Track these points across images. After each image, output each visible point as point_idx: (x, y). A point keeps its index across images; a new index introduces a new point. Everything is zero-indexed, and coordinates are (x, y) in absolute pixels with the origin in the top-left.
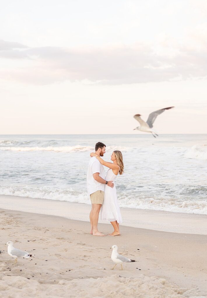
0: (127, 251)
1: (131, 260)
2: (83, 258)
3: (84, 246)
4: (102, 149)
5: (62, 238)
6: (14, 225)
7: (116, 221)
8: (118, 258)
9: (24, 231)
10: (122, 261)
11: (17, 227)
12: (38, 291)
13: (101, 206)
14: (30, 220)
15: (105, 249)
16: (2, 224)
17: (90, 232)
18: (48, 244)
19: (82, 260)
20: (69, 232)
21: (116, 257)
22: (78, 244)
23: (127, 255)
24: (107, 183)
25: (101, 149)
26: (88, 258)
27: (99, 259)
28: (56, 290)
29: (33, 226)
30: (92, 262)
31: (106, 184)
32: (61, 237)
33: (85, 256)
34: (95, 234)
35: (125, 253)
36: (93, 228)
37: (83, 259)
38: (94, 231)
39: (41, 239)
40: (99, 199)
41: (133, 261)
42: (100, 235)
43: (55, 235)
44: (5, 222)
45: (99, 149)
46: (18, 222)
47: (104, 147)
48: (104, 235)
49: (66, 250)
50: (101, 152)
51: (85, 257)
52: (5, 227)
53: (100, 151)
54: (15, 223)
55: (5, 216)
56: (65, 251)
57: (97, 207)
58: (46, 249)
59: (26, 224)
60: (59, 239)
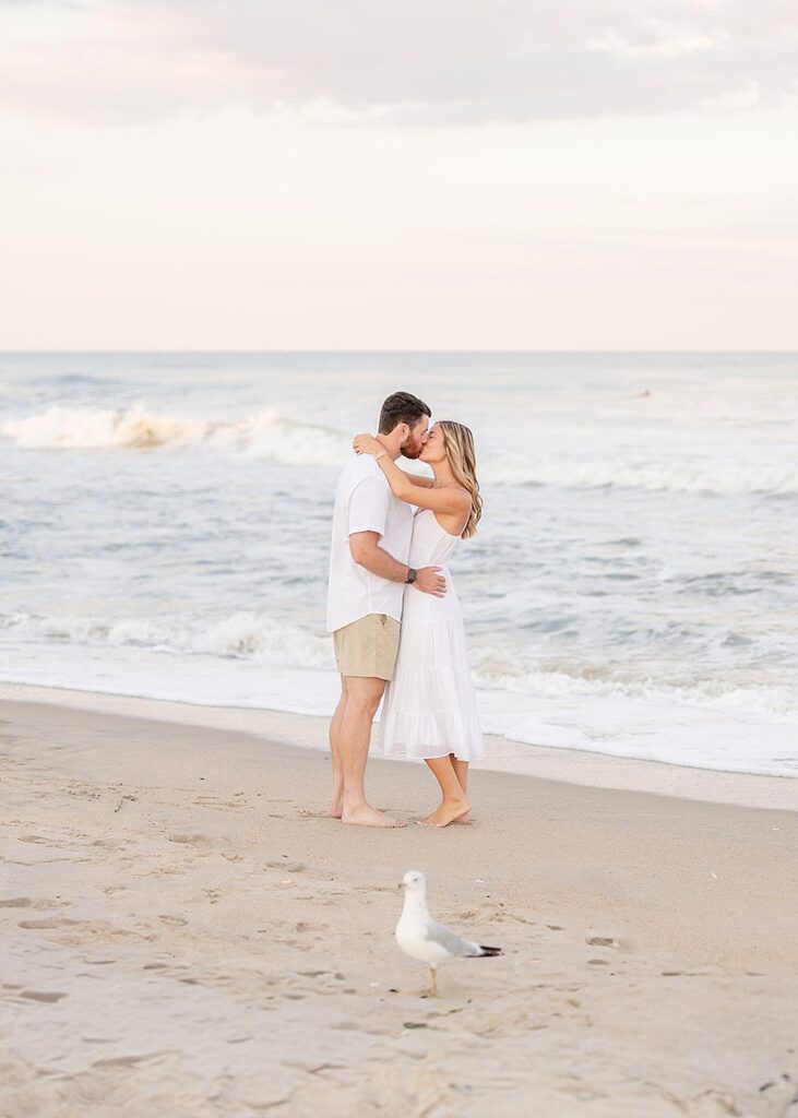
0: (503, 900)
1: (483, 948)
2: (293, 937)
3: (296, 877)
4: (411, 429)
5: (197, 838)
7: (452, 755)
8: (431, 936)
9: (19, 804)
10: (449, 950)
12: (65, 1105)
13: (382, 685)
14: (49, 749)
17: (329, 809)
18: (131, 866)
19: (285, 947)
20: (232, 806)
21: (425, 931)
22: (270, 866)
23: (500, 920)
24: (412, 578)
25: (407, 430)
26: (317, 934)
28: (155, 1099)
29: (63, 777)
30: (333, 954)
31: (411, 581)
32: (191, 834)
33: (301, 926)
34: (354, 820)
35: (489, 912)
36: (342, 787)
37: (291, 943)
38: (350, 802)
39: (97, 844)
40: (373, 654)
41: (490, 952)
42: (378, 823)
43: (165, 821)
45: (400, 425)
47: (425, 417)
48: (392, 822)
49: (213, 896)
50: (408, 440)
51: (299, 931)
53: (403, 439)
56: (210, 900)
57: (362, 693)
58: (119, 893)
59: (32, 770)
60: (181, 840)
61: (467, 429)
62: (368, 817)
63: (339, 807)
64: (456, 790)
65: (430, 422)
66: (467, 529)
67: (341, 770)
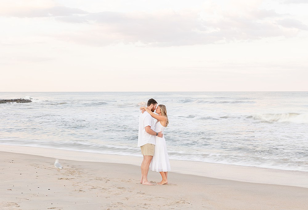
0: (184, 199)
3: (143, 195)
5: (123, 188)
6: (77, 175)
9: (86, 181)
11: (79, 178)
14: (91, 171)
15: (163, 198)
16: (65, 175)
18: (110, 193)
20: (129, 181)
22: (138, 193)
23: (184, 203)
25: (153, 106)
26: (149, 206)
27: (159, 207)
29: (94, 176)
31: (157, 135)
32: (121, 187)
33: (145, 204)
34: (145, 184)
35: (182, 202)
36: (143, 177)
37: (144, 207)
38: (144, 180)
39: (103, 189)
40: (150, 151)
42: (149, 184)
43: (116, 185)
44: (68, 173)
45: (152, 104)
46: (81, 173)
49: (127, 199)
50: (153, 108)
52: (69, 177)
54: (78, 174)
55: (68, 167)
57: (148, 159)
58: (109, 198)
59: (88, 175)
60: (119, 188)
61: (164, 106)
62: (147, 183)
63: (142, 181)
64: (165, 178)
65: (157, 105)
66: (166, 125)
67: (143, 174)
